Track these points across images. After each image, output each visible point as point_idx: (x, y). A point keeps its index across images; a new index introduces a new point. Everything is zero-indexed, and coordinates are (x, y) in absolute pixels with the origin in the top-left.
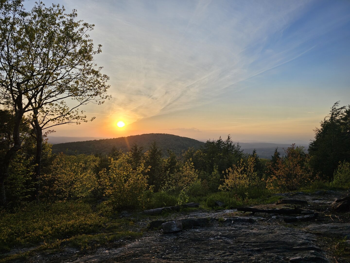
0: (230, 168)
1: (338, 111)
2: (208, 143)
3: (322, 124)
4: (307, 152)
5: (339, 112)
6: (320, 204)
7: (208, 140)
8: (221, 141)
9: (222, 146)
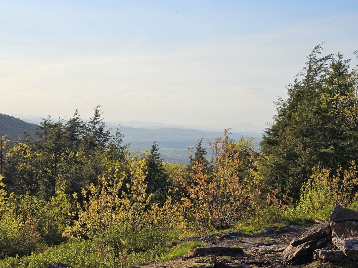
0: (92, 184)
1: (319, 63)
2: (46, 125)
3: (289, 90)
4: (258, 149)
5: (321, 65)
6: (266, 252)
7: (46, 118)
8: (77, 121)
9: (80, 132)
